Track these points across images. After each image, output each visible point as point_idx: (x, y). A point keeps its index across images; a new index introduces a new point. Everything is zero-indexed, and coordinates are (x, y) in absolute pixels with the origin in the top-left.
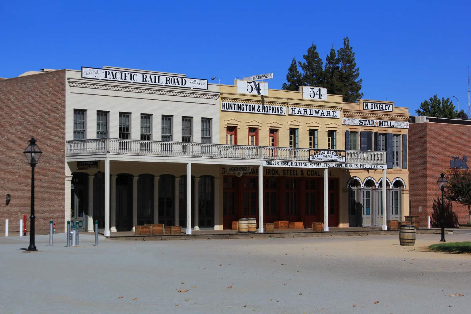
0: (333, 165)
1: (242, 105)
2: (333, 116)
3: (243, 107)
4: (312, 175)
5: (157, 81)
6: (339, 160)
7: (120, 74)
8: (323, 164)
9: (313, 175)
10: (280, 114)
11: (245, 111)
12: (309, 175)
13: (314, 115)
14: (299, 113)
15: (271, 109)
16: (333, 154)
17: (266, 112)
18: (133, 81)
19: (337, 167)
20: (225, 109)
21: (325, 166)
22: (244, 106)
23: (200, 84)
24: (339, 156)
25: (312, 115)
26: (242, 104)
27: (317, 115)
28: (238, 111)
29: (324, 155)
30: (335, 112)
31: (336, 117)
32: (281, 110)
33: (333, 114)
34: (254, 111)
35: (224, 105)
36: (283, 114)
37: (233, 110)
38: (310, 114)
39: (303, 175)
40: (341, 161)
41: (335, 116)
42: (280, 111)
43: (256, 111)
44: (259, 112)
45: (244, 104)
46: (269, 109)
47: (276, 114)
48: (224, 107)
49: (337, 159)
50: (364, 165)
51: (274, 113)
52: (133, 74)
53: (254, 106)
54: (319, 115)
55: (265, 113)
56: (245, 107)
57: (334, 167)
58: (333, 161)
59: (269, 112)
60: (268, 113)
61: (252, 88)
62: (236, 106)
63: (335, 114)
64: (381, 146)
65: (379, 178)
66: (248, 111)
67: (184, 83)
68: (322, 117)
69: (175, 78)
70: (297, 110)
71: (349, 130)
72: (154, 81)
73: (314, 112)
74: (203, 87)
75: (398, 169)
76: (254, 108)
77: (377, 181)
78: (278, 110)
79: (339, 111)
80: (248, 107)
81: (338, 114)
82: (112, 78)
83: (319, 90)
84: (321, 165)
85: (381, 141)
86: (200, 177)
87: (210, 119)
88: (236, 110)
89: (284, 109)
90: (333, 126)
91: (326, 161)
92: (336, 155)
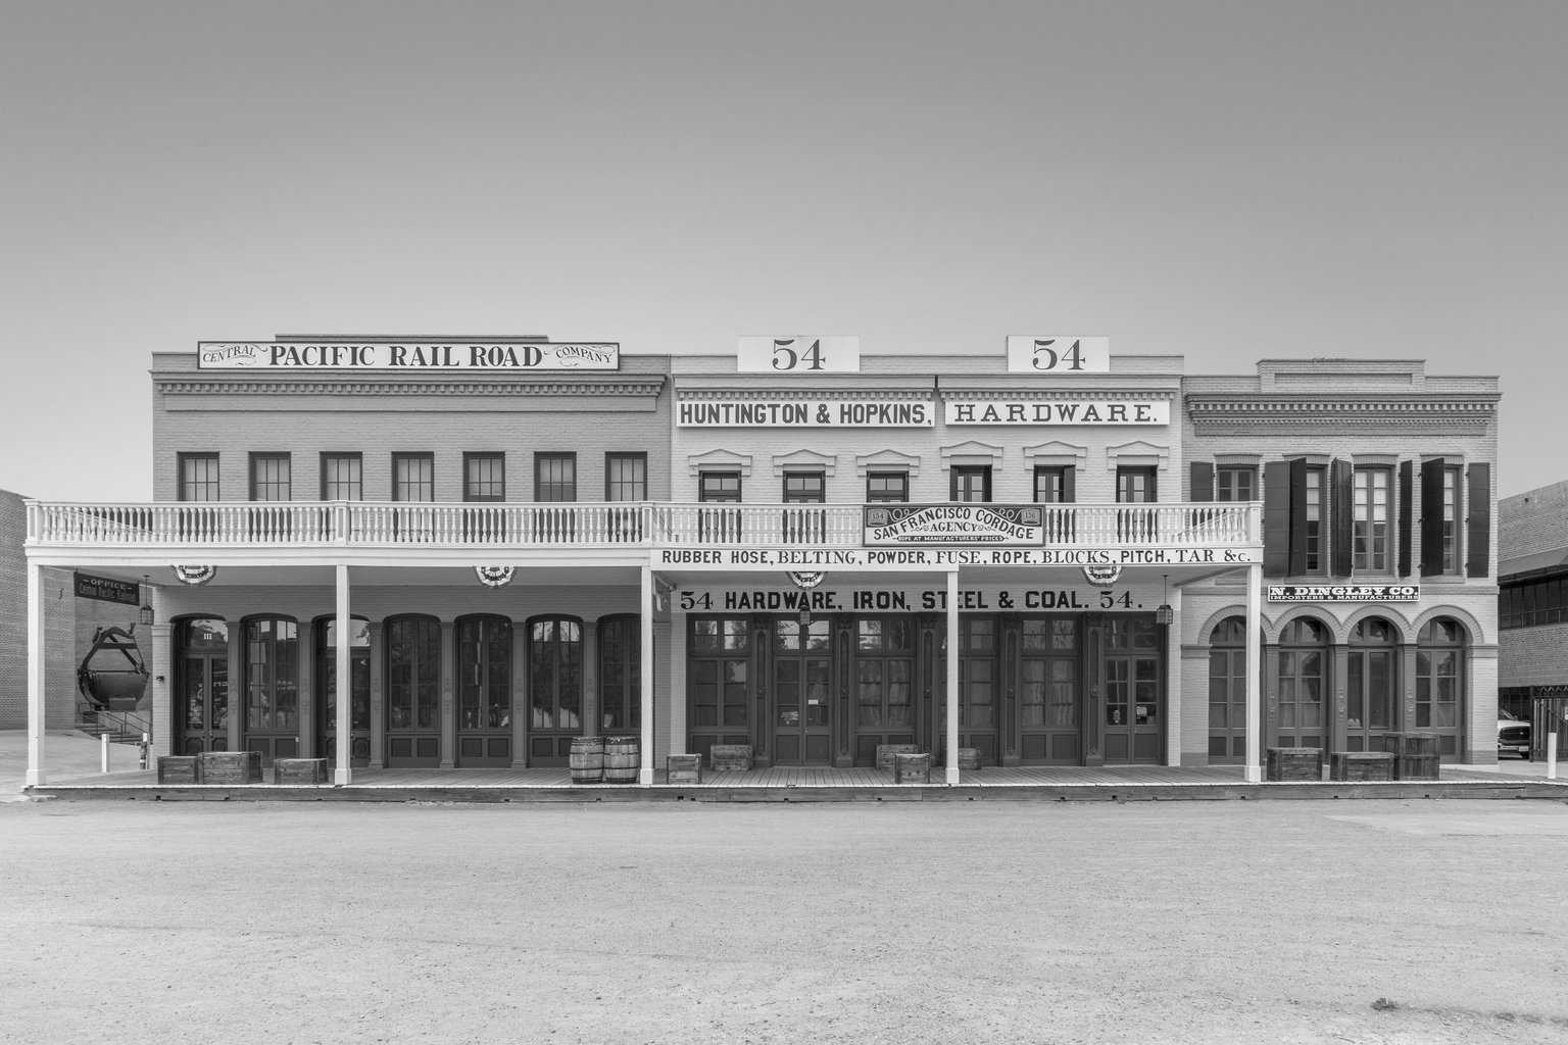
0: (985, 557)
1: (758, 406)
2: (1138, 419)
3: (760, 411)
4: (1045, 605)
5: (441, 360)
6: (1014, 540)
7: (319, 350)
8: (930, 555)
9: (1052, 605)
10: (912, 424)
11: (768, 423)
12: (1037, 605)
13: (1056, 419)
14: (992, 417)
15: (874, 413)
16: (981, 516)
17: (857, 421)
18: (360, 365)
19: (1002, 563)
20: (690, 421)
21: (944, 559)
22: (764, 408)
23: (594, 357)
24: (1010, 525)
25: (1047, 420)
26: (754, 403)
27: (1067, 421)
28: (740, 424)
29: (936, 522)
30: (1149, 407)
31: (1152, 422)
32: (915, 412)
33: (1140, 413)
34: (805, 421)
35: (686, 410)
36: (925, 424)
37: (722, 423)
38: (1038, 419)
39: (1009, 605)
40: (1025, 541)
41: (1148, 419)
42: (912, 415)
43: (812, 422)
44: (825, 425)
45: (765, 403)
46: (869, 413)
47: (898, 424)
48: (686, 417)
49: (1004, 534)
50: (1139, 552)
51: (890, 422)
52: (360, 347)
53: (805, 406)
54: (1077, 420)
55: (854, 424)
56: (768, 412)
57: (990, 562)
58: (980, 543)
59: (868, 422)
60: (864, 424)
61: (793, 356)
62: (732, 411)
63: (1147, 413)
64: (1370, 505)
65: (1351, 609)
66: (780, 422)
67: (533, 360)
68: (1090, 427)
69: (505, 348)
70: (980, 409)
71: (1215, 462)
72: (428, 359)
73: (1055, 412)
74: (603, 365)
75: (1446, 580)
76: (802, 414)
77: (1343, 621)
78: (905, 413)
79: (1167, 404)
80: (779, 411)
81: (1160, 411)
82: (292, 363)
83: (1076, 346)
84: (920, 557)
85: (1370, 490)
86: (603, 621)
87: (643, 456)
88: (732, 423)
89: (929, 408)
90: (1138, 450)
91: (945, 545)
92: (994, 522)
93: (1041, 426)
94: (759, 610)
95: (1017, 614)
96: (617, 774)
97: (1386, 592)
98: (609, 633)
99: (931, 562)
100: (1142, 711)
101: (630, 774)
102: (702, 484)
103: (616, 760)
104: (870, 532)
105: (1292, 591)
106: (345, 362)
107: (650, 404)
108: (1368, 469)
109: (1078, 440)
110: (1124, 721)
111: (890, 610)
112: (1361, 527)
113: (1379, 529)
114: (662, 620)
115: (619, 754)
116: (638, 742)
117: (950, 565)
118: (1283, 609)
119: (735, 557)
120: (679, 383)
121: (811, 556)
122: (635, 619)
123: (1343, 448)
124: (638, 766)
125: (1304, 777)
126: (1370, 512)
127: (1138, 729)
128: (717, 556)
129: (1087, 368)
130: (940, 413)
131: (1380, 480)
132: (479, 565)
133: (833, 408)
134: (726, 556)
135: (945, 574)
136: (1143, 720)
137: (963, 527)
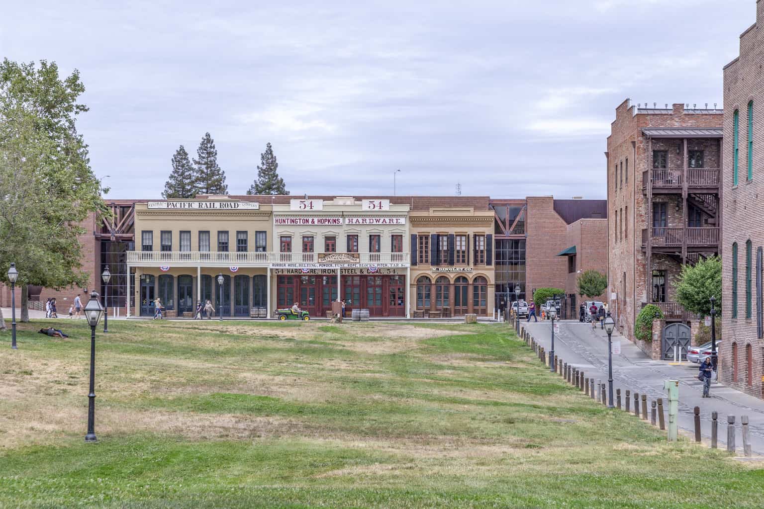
0: (346, 266)
2: (397, 223)
3: (296, 220)
5: (212, 206)
7: (180, 204)
8: (334, 265)
10: (337, 224)
11: (298, 224)
13: (375, 223)
14: (358, 222)
15: (327, 221)
17: (322, 223)
18: (191, 208)
23: (252, 206)
25: (372, 223)
26: (295, 218)
27: (378, 223)
28: (291, 224)
30: (399, 219)
31: (401, 224)
32: (337, 221)
33: (397, 221)
34: (308, 223)
35: (277, 220)
36: (340, 224)
37: (286, 224)
38: (370, 223)
41: (399, 223)
43: (310, 223)
44: (314, 224)
45: (298, 219)
46: (325, 221)
47: (333, 224)
48: (277, 222)
51: (331, 223)
52: (191, 203)
53: (308, 219)
54: (380, 223)
56: (298, 221)
58: (345, 262)
60: (324, 224)
61: (305, 205)
62: (289, 220)
63: (399, 221)
64: (461, 246)
65: (454, 274)
66: (302, 223)
67: (236, 206)
68: (384, 224)
69: (229, 203)
70: (355, 220)
71: (417, 234)
72: (209, 206)
73: (375, 221)
74: (255, 208)
75: (480, 266)
76: (307, 221)
77: (452, 277)
78: (335, 221)
79: (404, 219)
80: (301, 221)
81: (402, 221)
82: (173, 207)
83: (380, 203)
84: (331, 265)
85: (461, 241)
86: (255, 276)
87: (265, 232)
88: (289, 224)
89: (341, 220)
90: (397, 231)
91: (337, 263)
92: (348, 257)
93: (371, 225)
94: (296, 274)
95: (365, 275)
96: (262, 316)
97: (464, 270)
98: (256, 279)
99: (334, 267)
100: (400, 302)
101: (265, 316)
102: (281, 239)
103: (262, 312)
104: (320, 259)
105: (438, 269)
106: (187, 207)
107: (267, 218)
108: (461, 236)
109: (381, 228)
110: (395, 304)
111: (331, 274)
112: (458, 252)
113: (463, 252)
114: (271, 277)
115: (262, 311)
116: (267, 308)
117: (338, 267)
118: (436, 274)
119: (289, 265)
120: (275, 213)
121: (306, 265)
122: (266, 276)
123: (452, 230)
124: (267, 314)
125: (420, 317)
126: (461, 248)
127: (399, 307)
128: (285, 265)
129: (383, 209)
130: (344, 221)
131: (464, 238)
132: (230, 267)
133: (316, 220)
134: (287, 265)
135: (337, 269)
136: (400, 304)
137: (341, 259)
